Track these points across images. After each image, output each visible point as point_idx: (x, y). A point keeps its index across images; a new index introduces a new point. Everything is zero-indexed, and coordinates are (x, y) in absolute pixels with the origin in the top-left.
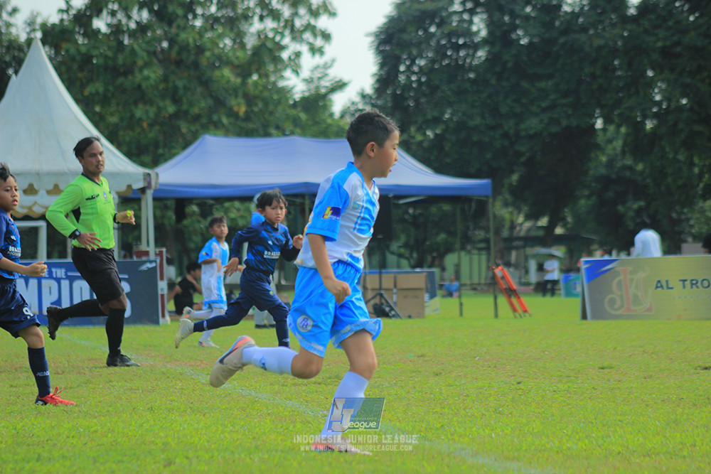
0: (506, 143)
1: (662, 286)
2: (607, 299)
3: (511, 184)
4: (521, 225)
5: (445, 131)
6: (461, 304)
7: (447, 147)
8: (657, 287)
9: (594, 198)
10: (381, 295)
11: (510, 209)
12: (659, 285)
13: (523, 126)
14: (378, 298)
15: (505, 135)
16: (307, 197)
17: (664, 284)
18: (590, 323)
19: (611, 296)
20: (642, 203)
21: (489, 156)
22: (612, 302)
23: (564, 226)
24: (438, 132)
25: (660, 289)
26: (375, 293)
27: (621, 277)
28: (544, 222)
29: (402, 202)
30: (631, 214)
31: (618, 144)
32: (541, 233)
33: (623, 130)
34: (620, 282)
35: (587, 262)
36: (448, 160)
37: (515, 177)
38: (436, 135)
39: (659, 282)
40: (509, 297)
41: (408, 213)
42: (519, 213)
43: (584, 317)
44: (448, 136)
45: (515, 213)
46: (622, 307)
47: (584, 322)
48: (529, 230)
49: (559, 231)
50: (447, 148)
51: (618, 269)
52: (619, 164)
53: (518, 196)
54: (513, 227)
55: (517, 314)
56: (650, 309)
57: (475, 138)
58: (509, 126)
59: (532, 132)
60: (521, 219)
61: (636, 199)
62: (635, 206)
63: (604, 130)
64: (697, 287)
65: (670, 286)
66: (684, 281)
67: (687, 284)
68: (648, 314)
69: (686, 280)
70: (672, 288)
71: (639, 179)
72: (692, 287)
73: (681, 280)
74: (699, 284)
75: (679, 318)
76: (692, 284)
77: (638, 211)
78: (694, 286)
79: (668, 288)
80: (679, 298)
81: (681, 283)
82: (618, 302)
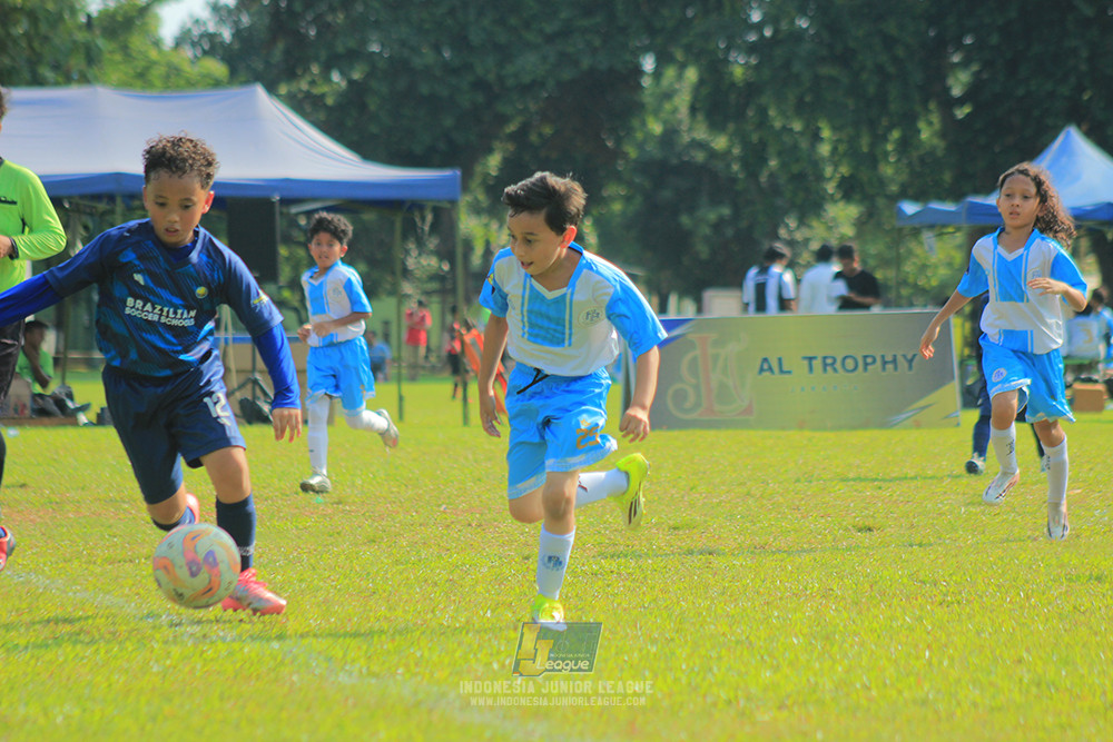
0: (480, 98)
1: (770, 369)
2: (670, 390)
3: (486, 175)
5: (369, 75)
6: (401, 399)
7: (373, 104)
8: (762, 370)
9: (638, 200)
10: (255, 382)
11: (484, 219)
12: (765, 366)
13: (510, 69)
14: (249, 386)
15: (480, 85)
16: (119, 201)
17: (776, 368)
19: (678, 386)
20: (726, 211)
21: (448, 122)
22: (680, 396)
24: (356, 76)
25: (767, 374)
26: (243, 378)
27: (697, 352)
29: (294, 210)
30: (705, 229)
31: (683, 101)
33: (692, 74)
34: (694, 360)
36: (374, 129)
37: (494, 162)
38: (351, 83)
39: (765, 360)
41: (299, 226)
42: (501, 226)
44: (374, 84)
45: (494, 225)
46: (697, 404)
50: (372, 107)
51: (691, 337)
52: (686, 138)
56: (748, 410)
57: (424, 89)
58: (486, 67)
59: (527, 79)
60: (504, 237)
61: (715, 201)
62: (712, 216)
63: (657, 74)
64: (835, 370)
65: (785, 368)
66: (811, 359)
67: (817, 364)
68: (746, 418)
69: (815, 358)
70: (789, 372)
71: (719, 165)
72: (825, 370)
73: (805, 358)
74: (838, 365)
75: (801, 426)
76: (825, 365)
77: (718, 226)
78: (829, 368)
79: (782, 371)
80: (802, 389)
81: (806, 362)
82: (692, 398)
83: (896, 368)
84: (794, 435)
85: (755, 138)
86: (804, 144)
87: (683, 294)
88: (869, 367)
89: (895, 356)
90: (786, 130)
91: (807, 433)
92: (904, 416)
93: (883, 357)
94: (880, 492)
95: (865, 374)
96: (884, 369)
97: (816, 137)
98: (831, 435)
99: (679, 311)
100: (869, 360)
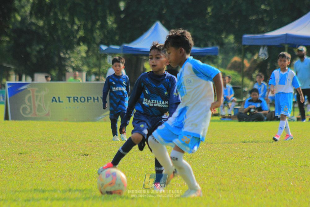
1: (56, 101)
2: (21, 108)
8: (53, 101)
9: (13, 42)
12: (54, 100)
17: (57, 100)
18: (10, 122)
19: (24, 106)
20: (42, 47)
22: (25, 109)
25: (54, 102)
27: (31, 94)
30: (35, 53)
31: (28, 9)
34: (30, 97)
35: (9, 84)
39: (54, 97)
43: (7, 118)
46: (31, 112)
47: (6, 121)
51: (29, 89)
52: (29, 21)
56: (48, 115)
61: (38, 44)
62: (38, 48)
64: (78, 101)
65: (61, 100)
66: (69, 98)
67: (72, 99)
68: (47, 117)
69: (71, 97)
70: (62, 102)
71: (41, 31)
72: (74, 101)
73: (67, 97)
74: (79, 100)
75: (66, 120)
76: (74, 99)
77: (39, 52)
78: (76, 101)
79: (59, 101)
80: (67, 108)
81: (68, 99)
82: (29, 110)
83: (98, 101)
84: (63, 123)
85: (53, 23)
86: (69, 26)
87: (27, 75)
88: (89, 101)
89: (98, 97)
90: (64, 20)
91: (68, 123)
92: (101, 117)
93: (94, 97)
94: (91, 143)
95: (88, 103)
96: (94, 101)
97: (73, 23)
98: (75, 123)
99: (26, 80)
100: (89, 98)
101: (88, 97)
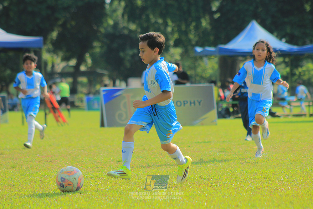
0: (49, 12)
2: (117, 114)
3: (52, 39)
4: (58, 64)
5: (10, 4)
7: (12, 14)
9: (105, 47)
13: (59, 2)
15: (49, 7)
18: (106, 129)
19: (119, 112)
21: (38, 20)
22: (120, 116)
23: (86, 65)
24: (6, 4)
27: (126, 100)
28: (73, 62)
30: (128, 58)
31: (120, 13)
32: (72, 70)
33: (123, 4)
34: (125, 103)
35: (104, 91)
37: (54, 35)
38: (4, 7)
40: (55, 112)
43: (102, 125)
44: (12, 8)
45: (55, 57)
46: (126, 118)
47: (103, 129)
48: (64, 68)
49: (83, 68)
50: (12, 16)
51: (124, 95)
52: (121, 26)
53: (57, 46)
54: (53, 66)
55: (59, 124)
57: (30, 9)
59: (65, 6)
60: (58, 61)
62: (131, 53)
63: (111, 4)
77: (133, 57)
82: (124, 116)
83: (195, 105)
85: (145, 25)
89: (194, 101)
90: (156, 23)
92: (198, 122)
93: (190, 101)
95: (185, 107)
96: (190, 105)
97: (166, 25)
99: (120, 86)
100: (186, 102)
101: (184, 101)
